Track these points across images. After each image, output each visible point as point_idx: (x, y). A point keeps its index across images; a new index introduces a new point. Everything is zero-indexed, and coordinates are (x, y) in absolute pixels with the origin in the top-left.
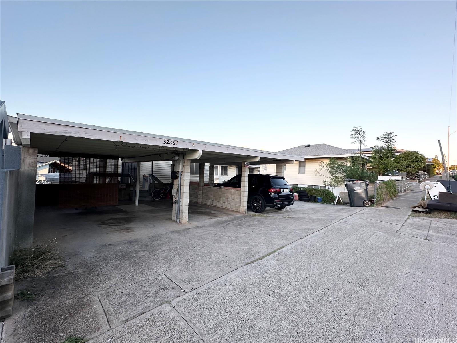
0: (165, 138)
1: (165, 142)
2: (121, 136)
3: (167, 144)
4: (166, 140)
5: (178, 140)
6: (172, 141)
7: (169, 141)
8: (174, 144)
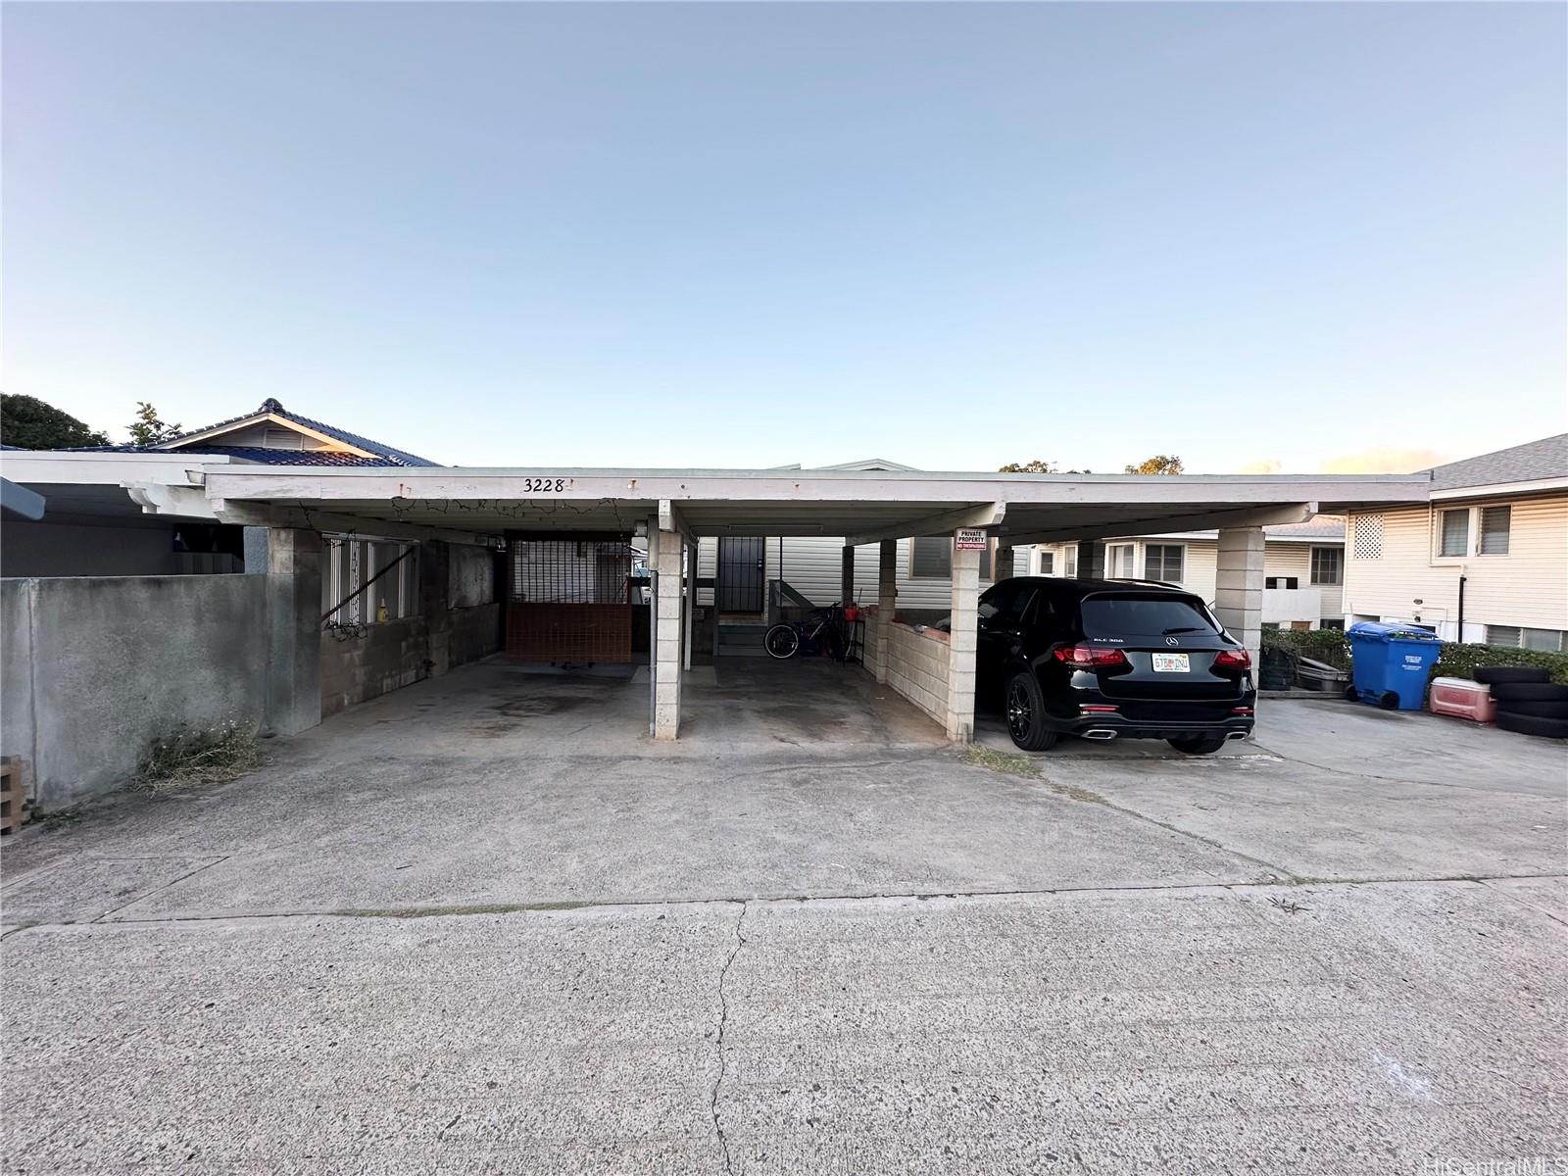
0: (528, 475)
1: (529, 485)
2: (402, 485)
3: (535, 490)
4: (533, 480)
5: (576, 474)
6: (554, 481)
7: (543, 481)
8: (559, 488)
